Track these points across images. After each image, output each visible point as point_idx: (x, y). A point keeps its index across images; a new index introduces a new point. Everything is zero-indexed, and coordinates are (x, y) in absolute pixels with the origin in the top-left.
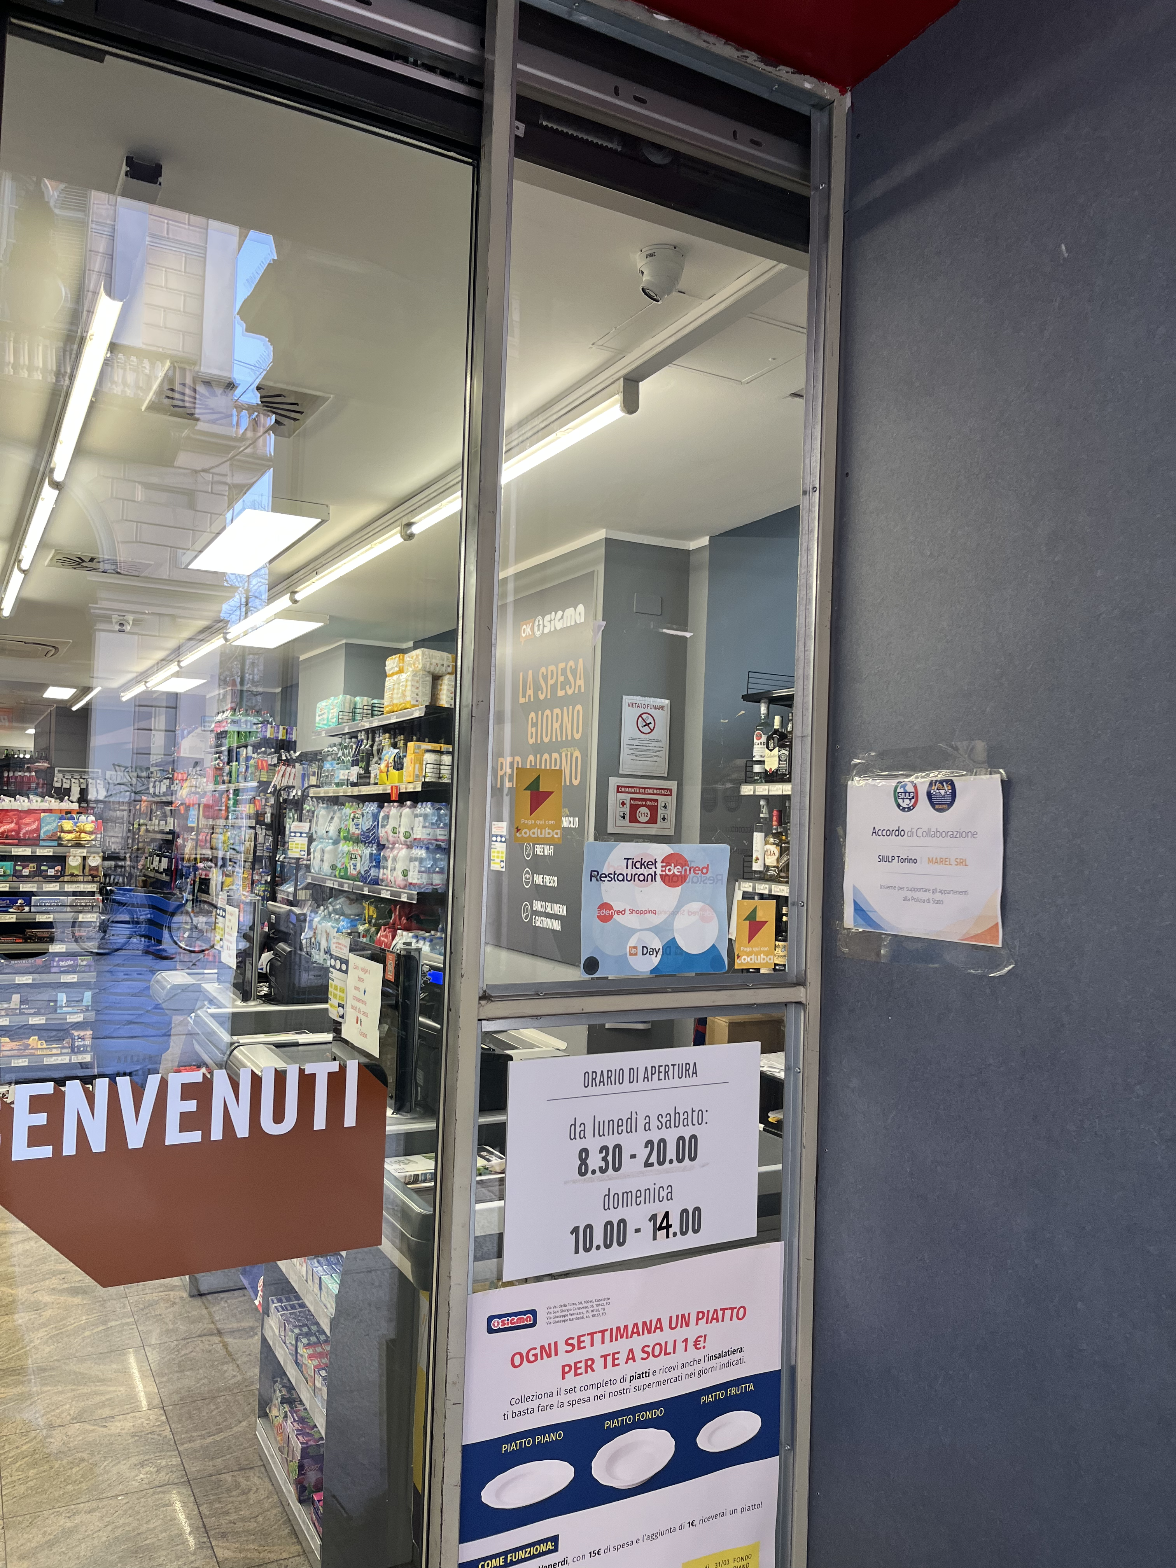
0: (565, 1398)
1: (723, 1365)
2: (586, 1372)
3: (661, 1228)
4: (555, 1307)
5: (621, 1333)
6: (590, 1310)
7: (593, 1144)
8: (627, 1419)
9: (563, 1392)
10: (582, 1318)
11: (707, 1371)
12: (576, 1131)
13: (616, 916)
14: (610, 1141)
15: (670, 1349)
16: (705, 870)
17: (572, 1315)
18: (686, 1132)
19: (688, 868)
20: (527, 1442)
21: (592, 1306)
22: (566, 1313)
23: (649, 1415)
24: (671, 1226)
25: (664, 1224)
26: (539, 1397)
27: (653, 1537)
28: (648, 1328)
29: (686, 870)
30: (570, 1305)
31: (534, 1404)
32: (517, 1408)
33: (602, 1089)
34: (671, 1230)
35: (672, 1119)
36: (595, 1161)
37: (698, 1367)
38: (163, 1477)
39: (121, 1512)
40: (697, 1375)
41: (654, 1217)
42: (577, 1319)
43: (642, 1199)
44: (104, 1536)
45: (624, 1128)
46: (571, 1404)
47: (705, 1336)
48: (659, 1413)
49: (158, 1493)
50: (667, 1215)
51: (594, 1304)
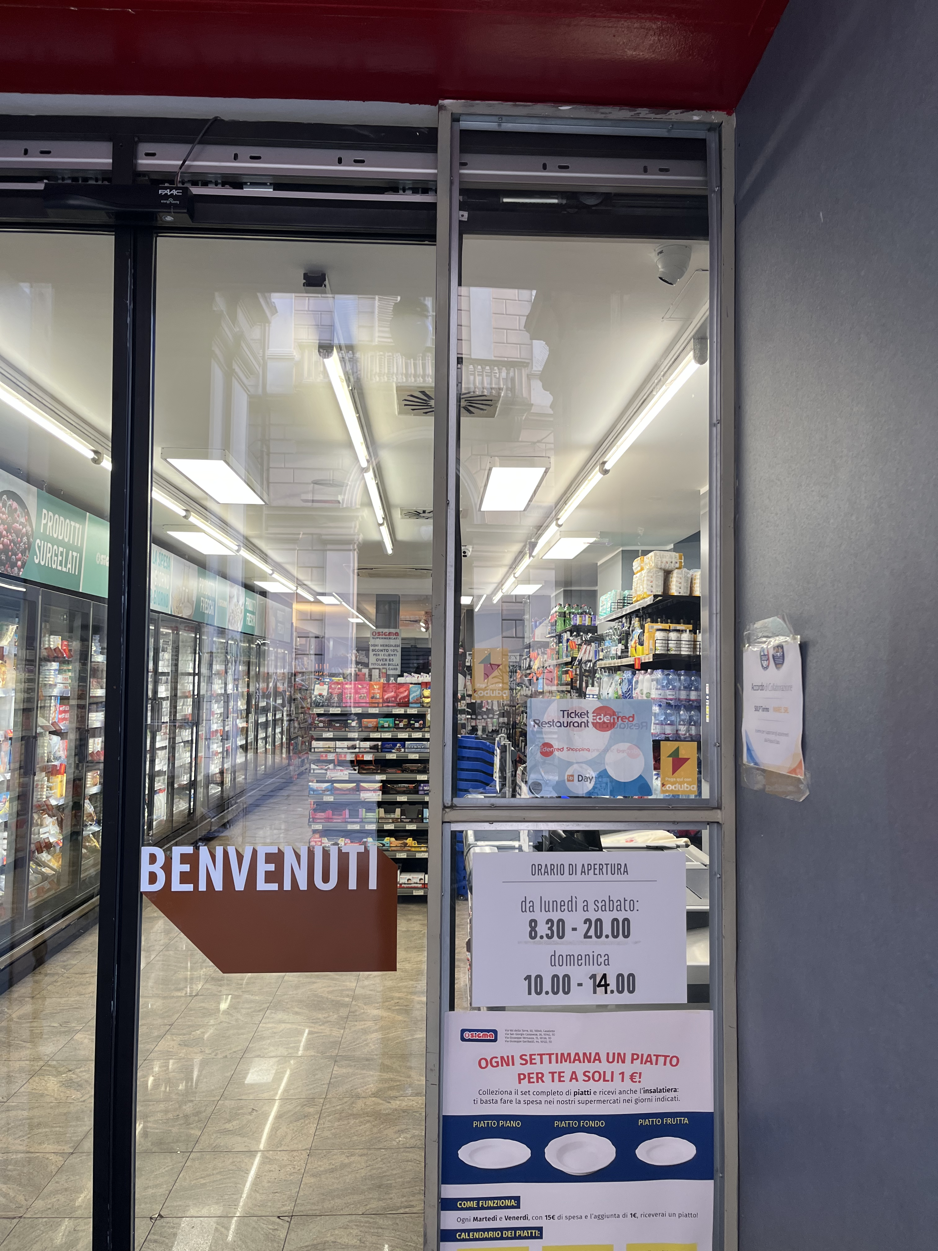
0: (522, 1098)
1: (658, 1099)
2: (538, 1082)
3: (599, 985)
4: (512, 1031)
5: (564, 1058)
6: (539, 1037)
7: (541, 917)
8: (574, 1124)
9: (519, 1093)
10: (533, 1042)
11: (643, 1100)
12: (526, 906)
13: (556, 753)
14: (555, 916)
15: (608, 1077)
16: (631, 719)
17: (524, 1038)
18: (621, 916)
19: (616, 718)
20: (493, 1124)
21: (540, 1035)
22: (520, 1036)
23: (592, 1124)
24: (609, 985)
25: (603, 983)
26: (502, 1093)
27: (600, 1217)
28: (587, 1058)
29: (614, 719)
30: (524, 1031)
31: (498, 1097)
32: (484, 1098)
33: (546, 877)
34: (609, 989)
35: (608, 904)
36: (542, 929)
37: (634, 1097)
38: (413, 1142)
39: (379, 1159)
40: (634, 1101)
41: (593, 977)
42: (529, 1042)
43: (583, 961)
44: (363, 1173)
45: (566, 907)
46: (527, 1103)
47: (640, 1073)
48: (601, 1124)
49: (407, 1152)
50: (604, 976)
51: (543, 1033)
